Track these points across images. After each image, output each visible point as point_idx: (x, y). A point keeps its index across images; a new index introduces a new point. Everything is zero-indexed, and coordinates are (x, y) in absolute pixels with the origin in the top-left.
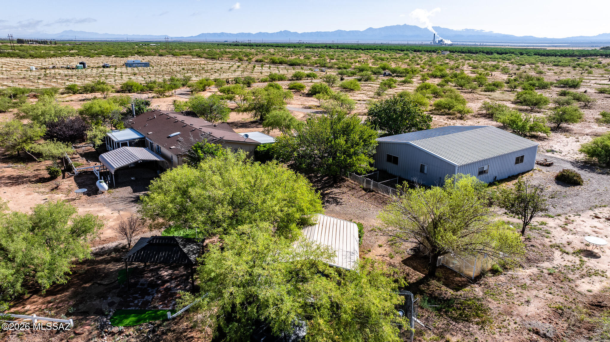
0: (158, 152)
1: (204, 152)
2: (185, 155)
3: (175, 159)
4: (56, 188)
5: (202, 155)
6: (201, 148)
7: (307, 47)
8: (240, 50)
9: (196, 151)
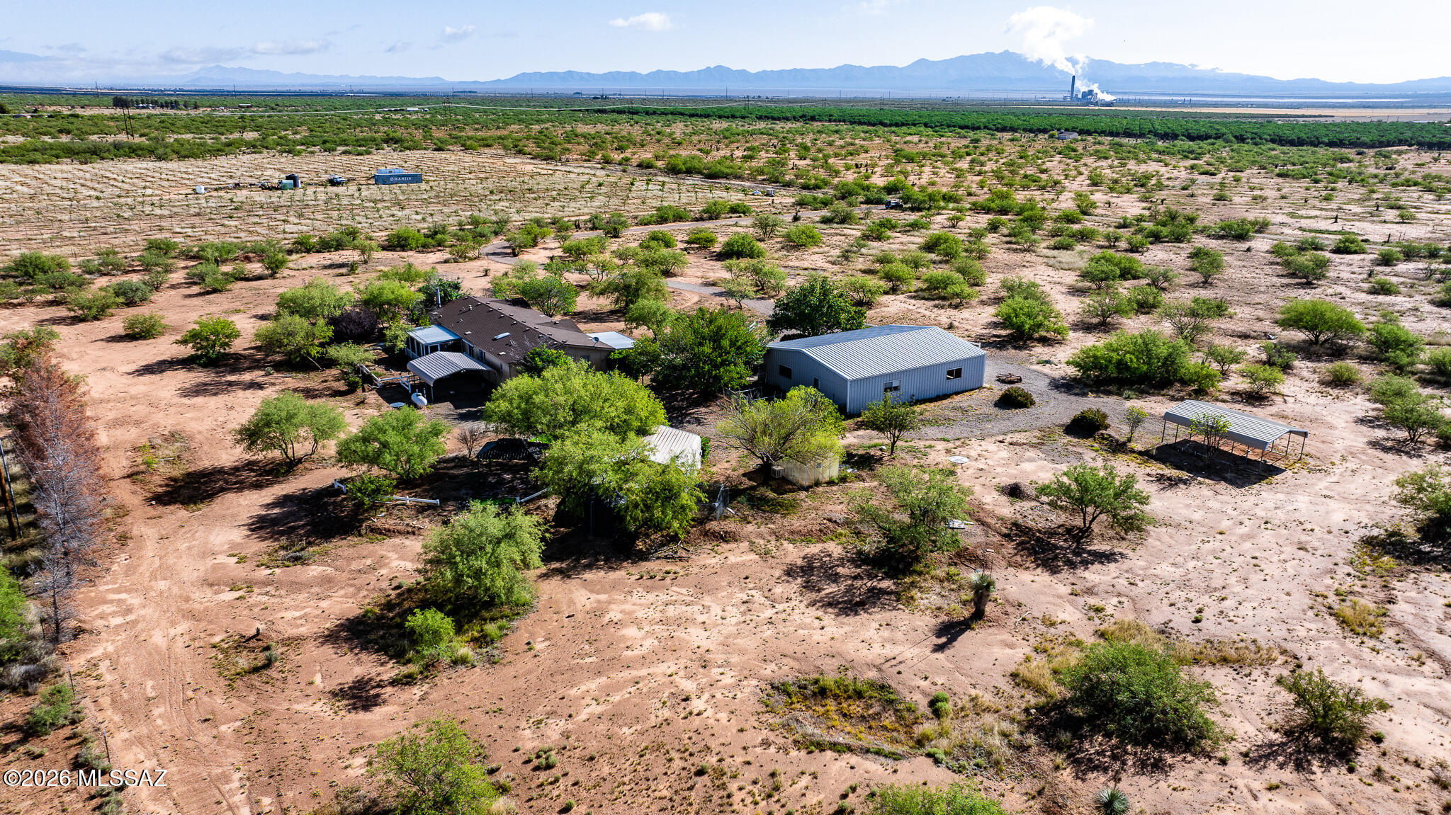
0: (481, 358)
1: (542, 360)
2: (519, 364)
3: (506, 368)
4: (363, 402)
5: (540, 363)
6: (539, 355)
7: (760, 118)
8: (608, 128)
9: (533, 359)
